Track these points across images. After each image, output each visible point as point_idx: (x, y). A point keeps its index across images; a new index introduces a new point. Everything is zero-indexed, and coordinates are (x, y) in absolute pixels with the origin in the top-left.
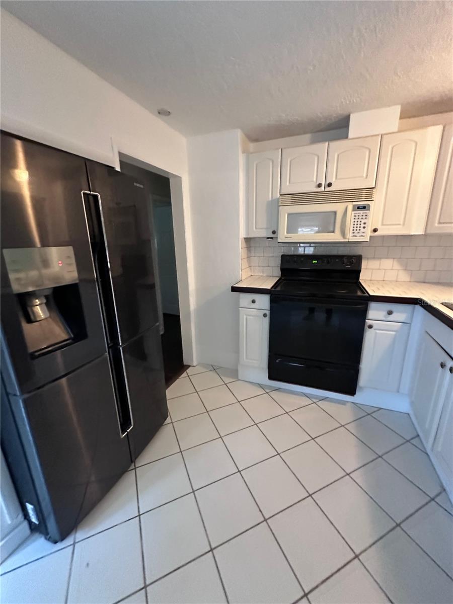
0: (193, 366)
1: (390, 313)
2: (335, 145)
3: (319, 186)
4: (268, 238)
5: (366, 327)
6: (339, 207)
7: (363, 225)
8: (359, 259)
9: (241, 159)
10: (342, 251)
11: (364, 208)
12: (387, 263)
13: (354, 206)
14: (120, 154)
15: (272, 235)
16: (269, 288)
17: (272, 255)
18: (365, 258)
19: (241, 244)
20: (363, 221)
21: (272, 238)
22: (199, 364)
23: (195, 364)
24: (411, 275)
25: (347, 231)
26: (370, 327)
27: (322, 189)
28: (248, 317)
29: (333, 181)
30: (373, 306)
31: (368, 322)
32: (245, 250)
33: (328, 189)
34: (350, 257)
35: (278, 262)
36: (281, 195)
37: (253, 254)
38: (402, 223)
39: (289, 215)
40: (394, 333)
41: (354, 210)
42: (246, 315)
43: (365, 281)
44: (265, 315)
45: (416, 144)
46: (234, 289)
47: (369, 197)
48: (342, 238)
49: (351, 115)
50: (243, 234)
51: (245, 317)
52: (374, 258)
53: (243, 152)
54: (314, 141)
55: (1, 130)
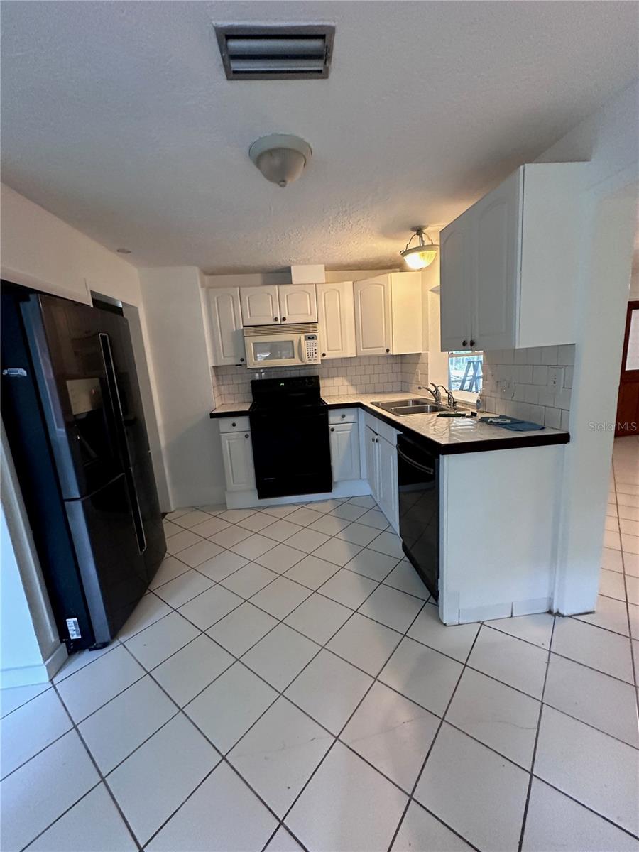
0: (171, 512)
1: (343, 416)
2: (283, 287)
3: (276, 319)
4: (237, 365)
5: (330, 431)
6: (294, 337)
7: (314, 351)
8: (317, 378)
9: (201, 293)
10: (303, 373)
11: (313, 337)
12: (339, 381)
13: (305, 336)
14: (92, 292)
15: (240, 363)
16: (247, 409)
17: (240, 382)
18: (322, 378)
19: (211, 373)
20: (314, 348)
21: (240, 365)
22: (177, 509)
23: (172, 510)
24: (357, 389)
25: (303, 356)
26: (333, 430)
27: (279, 322)
28: (231, 441)
29: (286, 316)
30: (331, 412)
31: (331, 427)
32: (215, 378)
33: (283, 322)
34: (310, 378)
35: (249, 388)
36: (244, 326)
37: (221, 383)
38: (341, 348)
39: (254, 344)
40: (348, 432)
41: (306, 339)
42: (229, 440)
43: (325, 397)
44: (247, 436)
45: (339, 292)
46: (213, 416)
47: (315, 330)
48: (300, 362)
49: (292, 267)
50: (211, 363)
51: (227, 442)
52: (328, 377)
53: (202, 286)
54: (266, 283)
55: (2, 280)
